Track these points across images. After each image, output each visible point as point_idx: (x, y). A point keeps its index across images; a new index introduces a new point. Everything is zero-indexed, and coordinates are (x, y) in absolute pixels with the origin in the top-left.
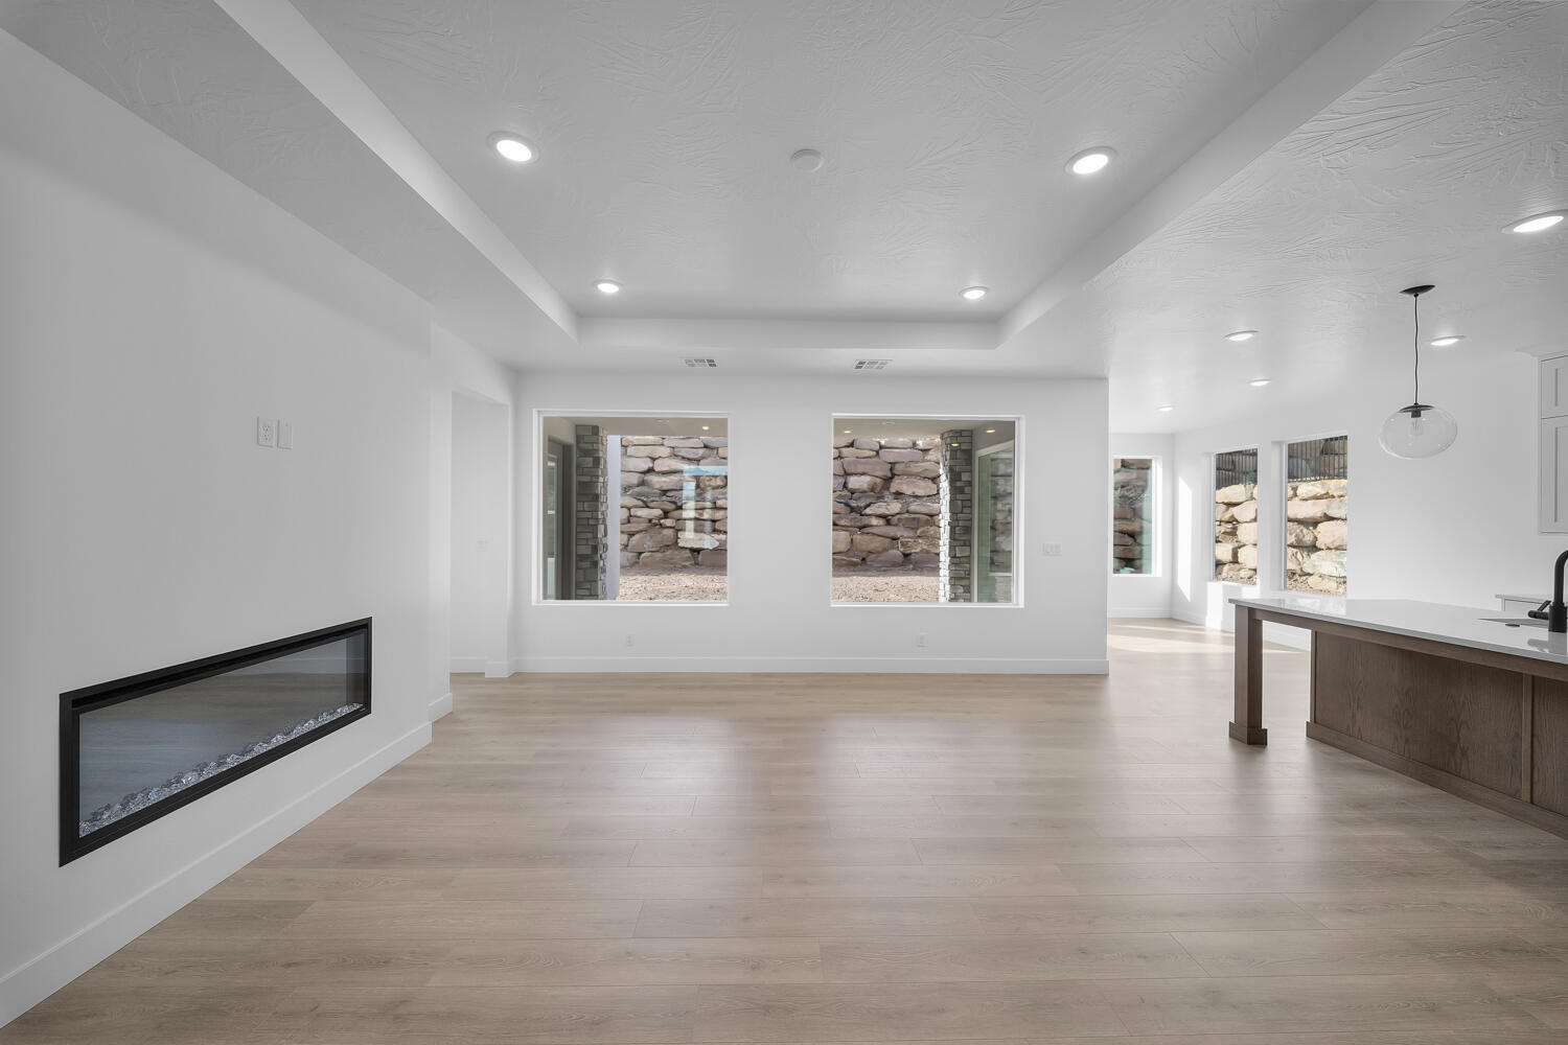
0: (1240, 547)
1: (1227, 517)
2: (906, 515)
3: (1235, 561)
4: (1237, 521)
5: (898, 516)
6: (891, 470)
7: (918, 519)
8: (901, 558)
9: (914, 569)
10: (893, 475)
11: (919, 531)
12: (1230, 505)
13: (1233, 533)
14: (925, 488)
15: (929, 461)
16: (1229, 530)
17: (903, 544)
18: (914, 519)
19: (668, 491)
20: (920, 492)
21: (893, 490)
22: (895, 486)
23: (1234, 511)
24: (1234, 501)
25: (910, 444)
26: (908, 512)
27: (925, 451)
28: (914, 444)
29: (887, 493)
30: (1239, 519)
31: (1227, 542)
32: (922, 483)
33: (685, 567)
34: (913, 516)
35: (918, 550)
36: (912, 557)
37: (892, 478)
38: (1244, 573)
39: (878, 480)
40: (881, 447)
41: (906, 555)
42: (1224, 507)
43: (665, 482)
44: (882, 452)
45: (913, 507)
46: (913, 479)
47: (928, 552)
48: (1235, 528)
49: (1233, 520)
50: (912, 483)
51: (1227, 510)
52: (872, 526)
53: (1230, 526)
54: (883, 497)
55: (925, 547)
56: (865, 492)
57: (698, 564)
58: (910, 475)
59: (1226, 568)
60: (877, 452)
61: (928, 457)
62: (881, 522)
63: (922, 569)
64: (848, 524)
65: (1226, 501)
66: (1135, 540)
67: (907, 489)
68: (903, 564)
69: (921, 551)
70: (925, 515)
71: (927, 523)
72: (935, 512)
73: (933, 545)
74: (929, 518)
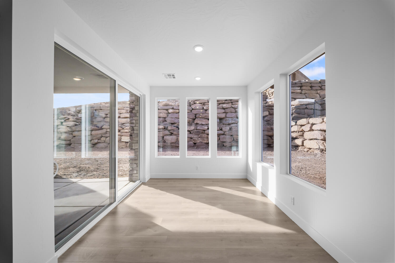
0: (304, 140)
1: (301, 130)
2: (196, 131)
3: (303, 145)
4: (304, 131)
5: (193, 131)
6: (195, 116)
7: (199, 132)
8: (193, 145)
9: (196, 148)
10: (196, 118)
11: (199, 136)
12: (302, 126)
13: (302, 135)
14: (205, 122)
16: (301, 134)
17: (194, 140)
18: (198, 132)
19: (124, 123)
20: (204, 123)
21: (195, 122)
22: (196, 122)
23: (303, 128)
24: (303, 124)
25: (202, 108)
26: (196, 129)
28: (203, 108)
29: (193, 123)
30: (305, 131)
31: (300, 138)
32: (204, 120)
33: (122, 148)
34: (198, 131)
35: (199, 142)
36: (196, 144)
37: (195, 119)
38: (306, 150)
39: (191, 119)
40: (193, 109)
41: (195, 144)
42: (300, 126)
43: (123, 121)
44: (193, 111)
45: (198, 128)
47: (202, 142)
48: (303, 134)
49: (303, 131)
50: (201, 120)
51: (301, 127)
53: (302, 133)
54: (192, 125)
55: (201, 141)
57: (127, 147)
59: (300, 148)
60: (191, 111)
63: (199, 148)
64: (176, 134)
65: (300, 124)
66: (271, 138)
67: (199, 122)
68: (193, 146)
69: (200, 142)
70: (202, 130)
71: (202, 133)
72: (206, 129)
73: (204, 140)
74: (203, 131)
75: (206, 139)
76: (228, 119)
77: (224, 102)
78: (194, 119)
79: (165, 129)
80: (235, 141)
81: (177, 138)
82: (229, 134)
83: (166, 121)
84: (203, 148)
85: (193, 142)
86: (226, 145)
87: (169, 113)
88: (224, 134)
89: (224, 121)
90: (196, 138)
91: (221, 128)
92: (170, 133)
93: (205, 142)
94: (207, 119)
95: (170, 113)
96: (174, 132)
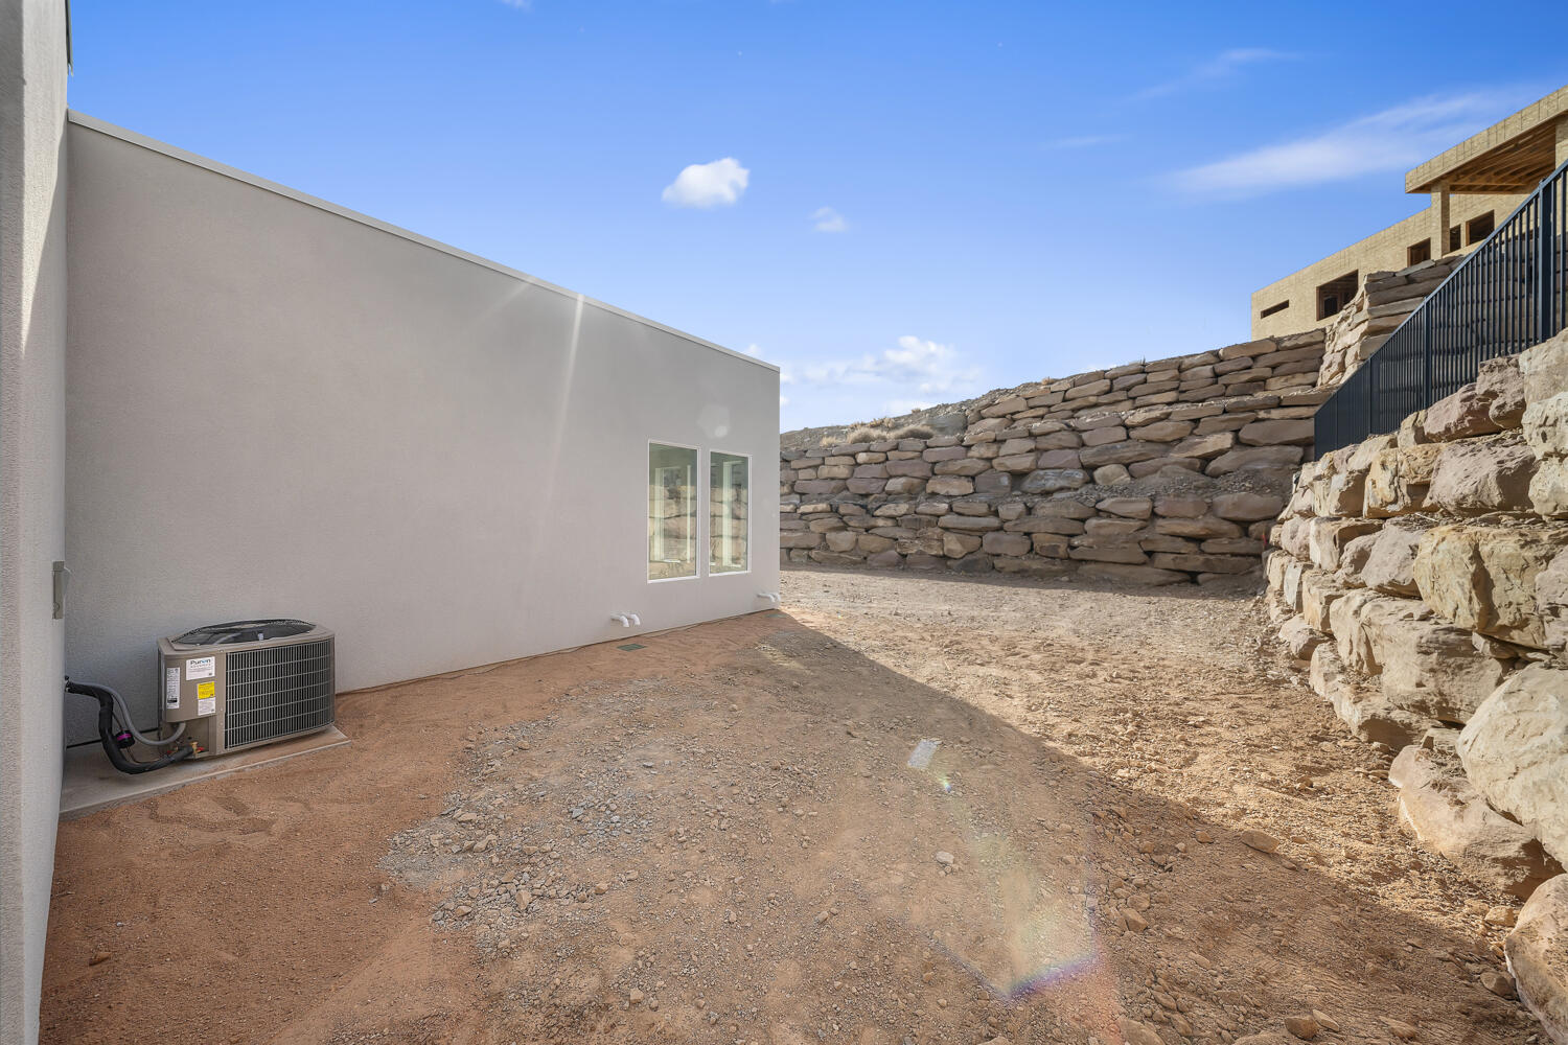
2: (912, 516)
10: (933, 477)
14: (959, 487)
15: (972, 457)
21: (929, 490)
22: (930, 488)
27: (969, 447)
32: (956, 482)
36: (907, 558)
37: (930, 478)
39: (916, 481)
40: (927, 446)
41: (903, 556)
44: (925, 451)
46: (948, 479)
50: (947, 482)
52: (879, 527)
56: (900, 493)
58: (944, 474)
60: (918, 453)
61: (971, 454)
62: (890, 523)
67: (940, 489)
68: (898, 564)
69: (916, 553)
70: (931, 515)
71: (929, 524)
72: (943, 512)
73: (930, 546)
74: (934, 519)
75: (935, 543)
76: (1042, 472)
77: (1093, 400)
78: (927, 480)
79: (832, 511)
80: (1037, 554)
81: (857, 540)
82: (1017, 529)
83: (848, 489)
84: (926, 571)
85: (898, 550)
86: (1001, 565)
87: (857, 464)
88: (1000, 529)
89: (1028, 481)
90: (908, 538)
91: (993, 509)
92: (842, 524)
93: (934, 553)
94: (967, 476)
95: (860, 465)
96: (851, 520)
